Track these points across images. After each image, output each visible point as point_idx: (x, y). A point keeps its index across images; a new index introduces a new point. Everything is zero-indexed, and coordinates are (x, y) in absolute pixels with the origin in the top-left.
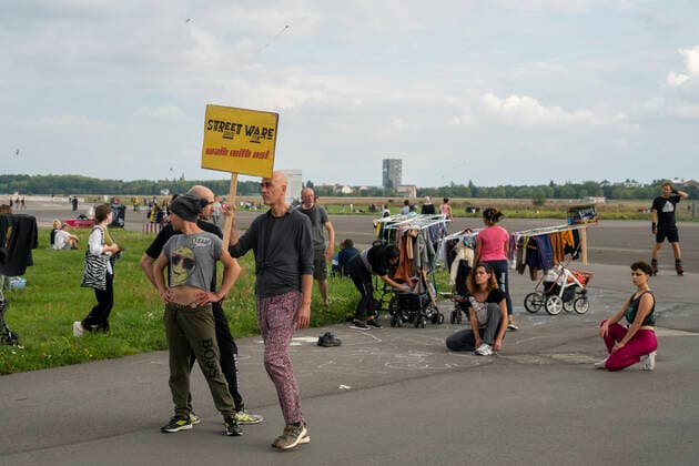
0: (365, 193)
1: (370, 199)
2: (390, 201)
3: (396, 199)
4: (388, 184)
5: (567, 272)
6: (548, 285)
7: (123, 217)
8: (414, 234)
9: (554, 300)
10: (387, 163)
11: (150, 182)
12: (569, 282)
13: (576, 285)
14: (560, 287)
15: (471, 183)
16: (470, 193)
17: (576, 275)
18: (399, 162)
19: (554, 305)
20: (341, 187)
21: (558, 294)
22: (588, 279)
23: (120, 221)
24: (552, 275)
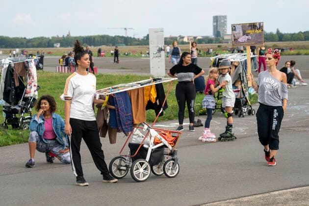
0: (200, 41)
1: (204, 46)
2: (219, 46)
3: (223, 45)
4: (217, 33)
5: (153, 132)
6: (133, 147)
7: (42, 63)
8: (236, 64)
9: (142, 164)
10: (216, 19)
11: (45, 38)
12: (155, 143)
13: (165, 146)
14: (147, 150)
15: (278, 31)
16: (277, 38)
17: (163, 135)
18: (225, 17)
19: (141, 170)
20: (183, 38)
21: (145, 158)
22: (176, 138)
23: (41, 65)
24: (137, 136)
